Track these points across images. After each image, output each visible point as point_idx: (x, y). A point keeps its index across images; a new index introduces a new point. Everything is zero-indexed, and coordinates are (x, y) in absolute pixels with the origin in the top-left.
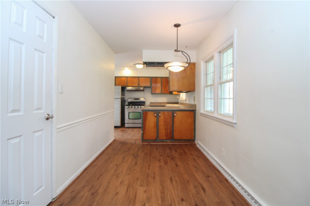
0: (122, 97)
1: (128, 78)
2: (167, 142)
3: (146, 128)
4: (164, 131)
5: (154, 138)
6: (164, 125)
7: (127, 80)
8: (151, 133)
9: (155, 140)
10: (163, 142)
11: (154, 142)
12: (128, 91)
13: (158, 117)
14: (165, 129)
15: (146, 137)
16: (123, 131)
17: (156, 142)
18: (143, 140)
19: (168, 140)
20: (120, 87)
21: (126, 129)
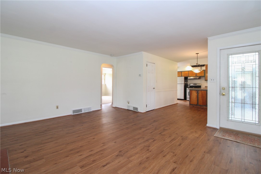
0: (185, 83)
1: (189, 72)
2: (203, 107)
3: (192, 98)
4: (201, 101)
5: (196, 104)
6: (202, 98)
7: (189, 73)
8: (194, 101)
9: (197, 105)
10: (201, 106)
11: (196, 106)
12: (189, 79)
13: (198, 93)
14: (202, 100)
15: (192, 103)
16: (185, 101)
17: (197, 106)
18: (190, 104)
19: (204, 105)
20: (184, 77)
21: (187, 101)
